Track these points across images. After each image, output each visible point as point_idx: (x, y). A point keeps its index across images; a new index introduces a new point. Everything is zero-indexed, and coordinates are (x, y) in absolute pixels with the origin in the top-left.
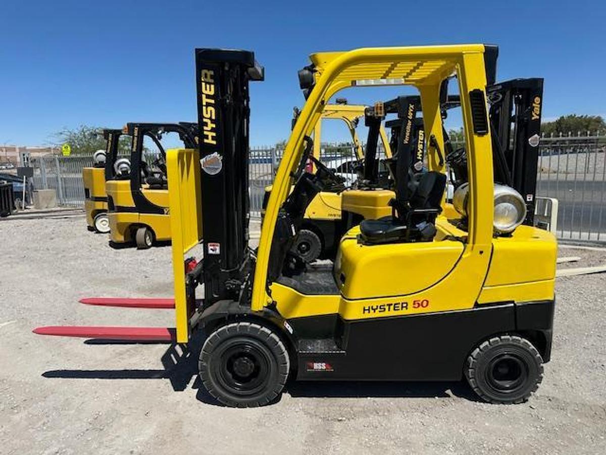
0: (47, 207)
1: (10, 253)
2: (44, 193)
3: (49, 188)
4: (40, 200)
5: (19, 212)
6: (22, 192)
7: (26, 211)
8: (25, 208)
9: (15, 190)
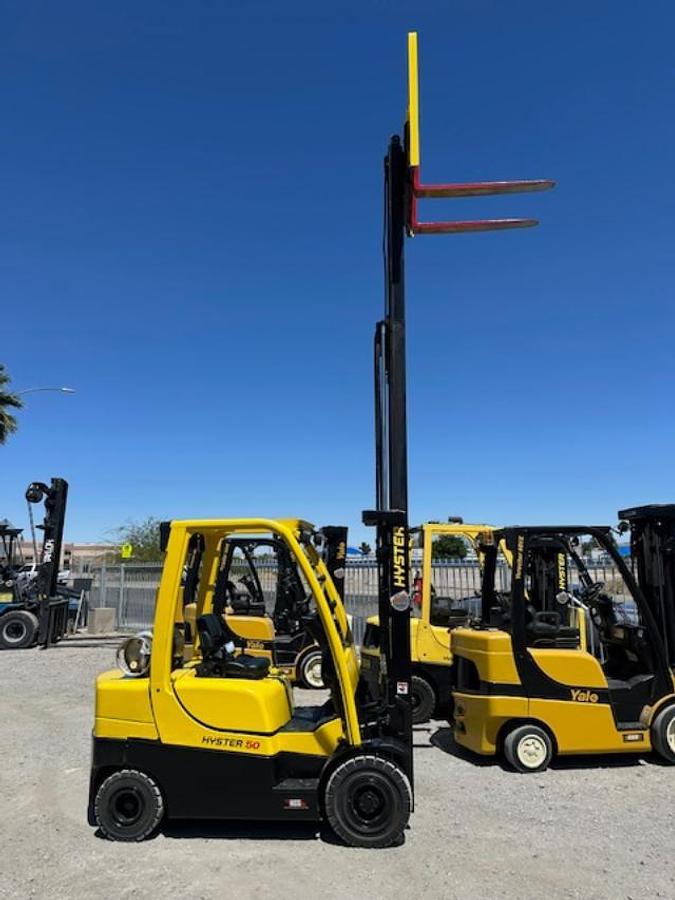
0: (101, 632)
1: (66, 690)
2: (101, 610)
3: (106, 606)
4: (96, 621)
5: (71, 636)
6: (77, 611)
7: (78, 636)
8: (77, 632)
9: (70, 608)
